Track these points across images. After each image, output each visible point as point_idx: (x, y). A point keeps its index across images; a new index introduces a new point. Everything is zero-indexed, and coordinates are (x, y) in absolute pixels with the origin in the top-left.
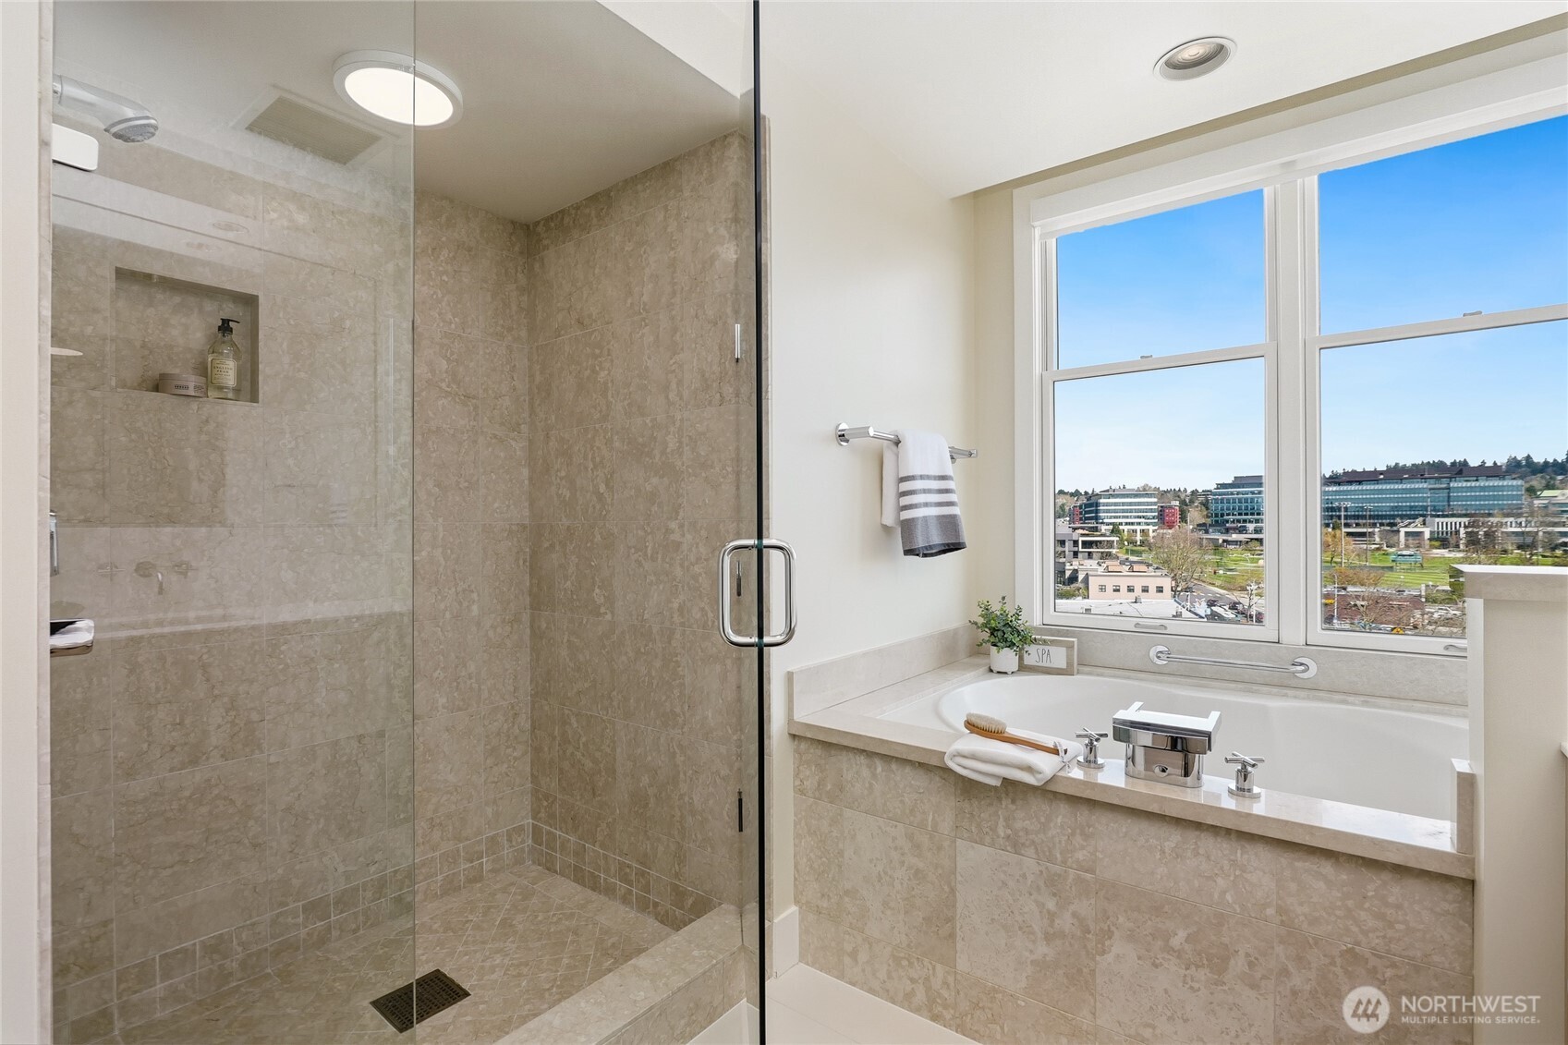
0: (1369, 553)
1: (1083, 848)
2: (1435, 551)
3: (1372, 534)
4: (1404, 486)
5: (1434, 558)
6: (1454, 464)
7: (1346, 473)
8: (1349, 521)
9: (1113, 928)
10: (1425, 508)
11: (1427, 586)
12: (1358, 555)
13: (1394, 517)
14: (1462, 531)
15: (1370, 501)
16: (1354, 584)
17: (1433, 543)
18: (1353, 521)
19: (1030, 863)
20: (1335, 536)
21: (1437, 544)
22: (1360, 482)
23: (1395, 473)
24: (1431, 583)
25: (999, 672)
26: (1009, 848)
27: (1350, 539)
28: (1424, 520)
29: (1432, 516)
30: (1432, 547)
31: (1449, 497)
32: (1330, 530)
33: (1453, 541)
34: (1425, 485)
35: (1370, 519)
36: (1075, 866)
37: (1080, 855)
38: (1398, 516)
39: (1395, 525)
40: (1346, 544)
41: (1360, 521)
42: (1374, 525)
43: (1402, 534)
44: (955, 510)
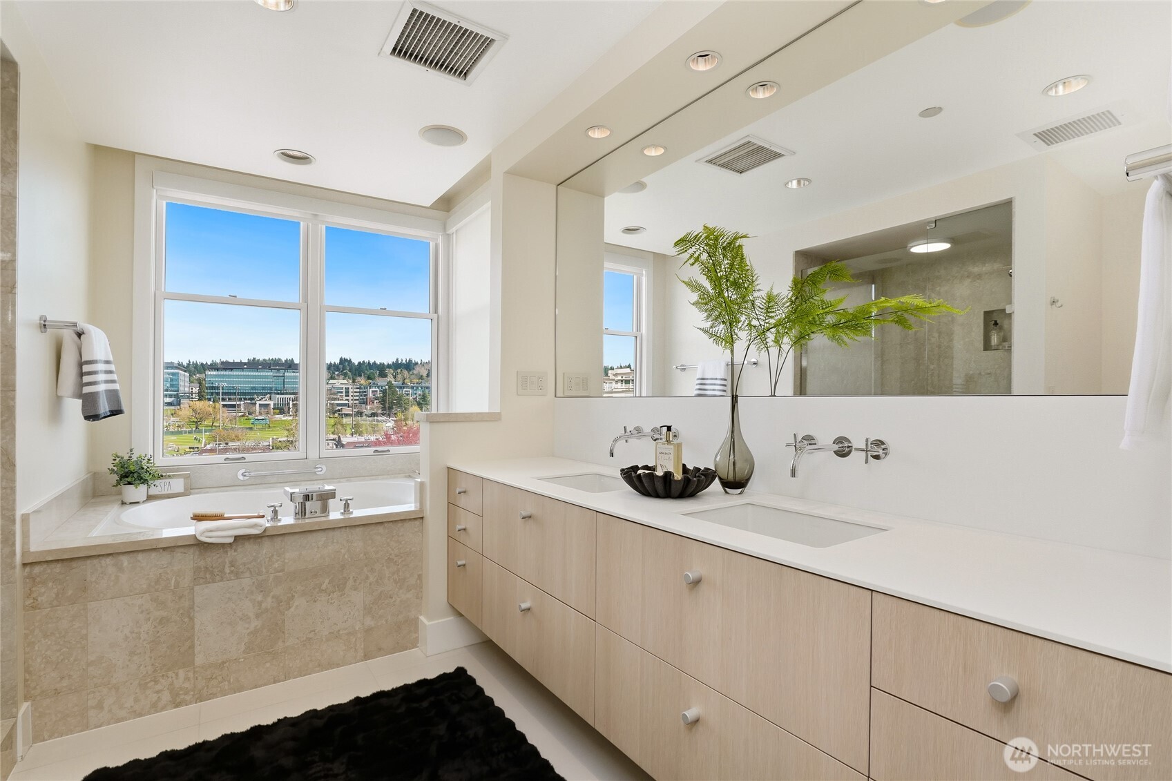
0: (237, 419)
1: (278, 561)
2: (277, 416)
3: (239, 406)
4: (245, 373)
5: (276, 421)
6: (286, 361)
7: (223, 363)
8: (224, 397)
9: (294, 594)
10: (271, 389)
11: (273, 439)
12: (230, 420)
13: (253, 394)
14: (291, 403)
15: (240, 382)
16: (233, 440)
17: (275, 411)
18: (227, 397)
19: (246, 581)
20: (215, 408)
21: (278, 411)
22: (232, 370)
23: (253, 365)
24: (275, 437)
25: (131, 503)
26: (232, 578)
27: (225, 409)
28: (270, 397)
29: (275, 393)
30: (275, 413)
31: (284, 382)
32: (211, 403)
33: (286, 409)
34: (271, 374)
35: (238, 395)
36: (273, 572)
37: (276, 565)
38: (255, 393)
39: (253, 399)
40: (223, 412)
41: (232, 397)
42: (240, 400)
43: (257, 405)
44: (116, 386)
